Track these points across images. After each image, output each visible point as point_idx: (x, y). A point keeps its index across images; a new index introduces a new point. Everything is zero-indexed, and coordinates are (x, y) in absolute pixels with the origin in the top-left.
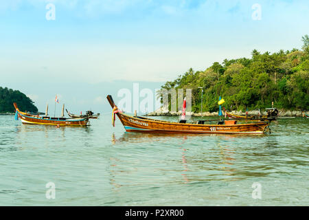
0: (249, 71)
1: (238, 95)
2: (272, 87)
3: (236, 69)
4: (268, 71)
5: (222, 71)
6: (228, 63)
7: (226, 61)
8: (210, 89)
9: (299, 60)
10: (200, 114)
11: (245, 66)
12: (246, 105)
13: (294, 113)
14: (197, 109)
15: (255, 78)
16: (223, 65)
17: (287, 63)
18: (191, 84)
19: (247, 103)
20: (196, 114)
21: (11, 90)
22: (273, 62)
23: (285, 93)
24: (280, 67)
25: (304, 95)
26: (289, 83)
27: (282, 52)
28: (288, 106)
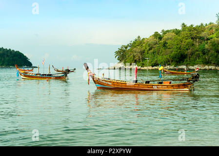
0: (179, 38)
1: (172, 55)
2: (195, 49)
3: (170, 37)
4: (192, 38)
5: (160, 38)
6: (165, 33)
7: (163, 31)
8: (152, 51)
9: (214, 30)
10: (145, 68)
11: (177, 34)
12: (177, 62)
13: (210, 67)
14: (143, 64)
15: (183, 43)
16: (161, 34)
17: (206, 33)
18: (139, 47)
19: (178, 60)
20: (142, 68)
21: (13, 50)
22: (196, 32)
23: (204, 54)
24: (201, 35)
25: (217, 55)
26: (206, 46)
27: (202, 25)
28: (206, 62)
